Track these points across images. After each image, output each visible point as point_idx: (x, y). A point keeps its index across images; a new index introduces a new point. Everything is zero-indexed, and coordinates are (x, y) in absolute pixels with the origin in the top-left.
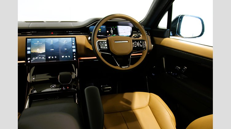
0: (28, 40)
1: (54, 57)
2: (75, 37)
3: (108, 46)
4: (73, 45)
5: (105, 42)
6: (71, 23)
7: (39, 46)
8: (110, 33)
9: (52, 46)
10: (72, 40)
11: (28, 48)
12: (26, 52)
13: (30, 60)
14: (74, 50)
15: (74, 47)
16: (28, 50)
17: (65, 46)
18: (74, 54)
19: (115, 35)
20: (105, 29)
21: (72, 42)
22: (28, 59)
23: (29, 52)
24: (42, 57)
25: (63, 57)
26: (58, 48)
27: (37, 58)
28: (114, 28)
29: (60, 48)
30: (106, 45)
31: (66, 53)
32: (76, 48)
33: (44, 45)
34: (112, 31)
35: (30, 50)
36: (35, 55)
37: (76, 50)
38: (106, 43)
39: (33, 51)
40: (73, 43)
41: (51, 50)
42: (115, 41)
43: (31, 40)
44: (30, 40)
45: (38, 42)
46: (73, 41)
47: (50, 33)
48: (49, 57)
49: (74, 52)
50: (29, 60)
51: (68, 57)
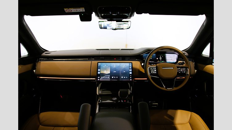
0: (99, 64)
1: (116, 77)
2: (132, 63)
3: (157, 71)
4: (130, 69)
6: (129, 51)
7: (106, 69)
8: (159, 59)
9: (115, 69)
10: (129, 65)
11: (99, 70)
12: (97, 73)
13: (99, 78)
15: (131, 70)
16: (99, 71)
17: (124, 69)
18: (131, 76)
19: (163, 61)
20: (155, 57)
21: (130, 67)
23: (99, 73)
24: (107, 77)
25: (122, 77)
26: (119, 71)
27: (104, 77)
28: (162, 56)
29: (121, 71)
30: (155, 70)
31: (124, 74)
33: (110, 68)
34: (161, 58)
35: (100, 71)
36: (103, 75)
37: (132, 73)
39: (102, 72)
41: (114, 72)
42: (163, 68)
43: (101, 64)
44: (100, 63)
45: (105, 65)
46: (130, 66)
47: (113, 59)
48: (113, 77)
50: (99, 79)
51: (126, 77)
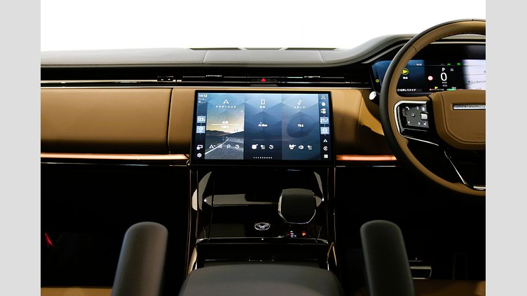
0: (200, 95)
1: (267, 147)
2: (329, 93)
3: (431, 119)
4: (321, 115)
5: (420, 105)
6: (318, 51)
7: (226, 115)
8: (437, 81)
9: (264, 116)
10: (320, 100)
11: (200, 119)
12: (194, 129)
13: (202, 151)
14: (325, 131)
15: (325, 120)
16: (199, 124)
17: (301, 117)
18: (325, 141)
19: (454, 89)
20: (423, 72)
21: (321, 107)
22: (198, 148)
23: (200, 130)
24: (234, 144)
25: (292, 147)
26: (281, 122)
27: (220, 146)
28: (450, 67)
29: (286, 121)
30: (425, 116)
31: (299, 135)
32: (331, 125)
33: (242, 112)
34: (444, 77)
35: (204, 124)
36: (218, 137)
37: (331, 130)
38: (424, 109)
39: (211, 127)
40: (324, 109)
41: (260, 125)
42: (454, 105)
43: (209, 98)
44: (206, 95)
45: (226, 102)
46: (324, 104)
48: (254, 147)
49: (323, 137)
50: (199, 151)
51: (306, 148)
